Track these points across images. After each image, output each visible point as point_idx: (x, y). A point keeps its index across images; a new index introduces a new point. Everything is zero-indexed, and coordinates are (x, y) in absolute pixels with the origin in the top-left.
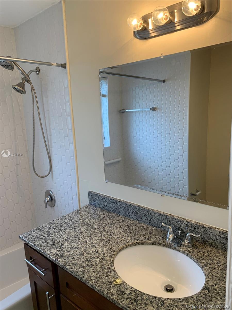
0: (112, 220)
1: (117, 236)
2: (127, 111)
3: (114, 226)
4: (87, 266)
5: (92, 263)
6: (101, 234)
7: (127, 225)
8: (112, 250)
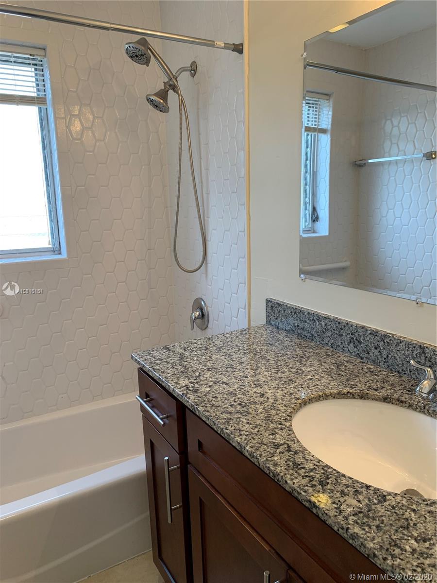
0: (306, 351)
1: (309, 377)
2: (370, 161)
3: (306, 360)
4: (238, 412)
5: (248, 409)
6: (277, 370)
7: (334, 362)
8: (293, 396)
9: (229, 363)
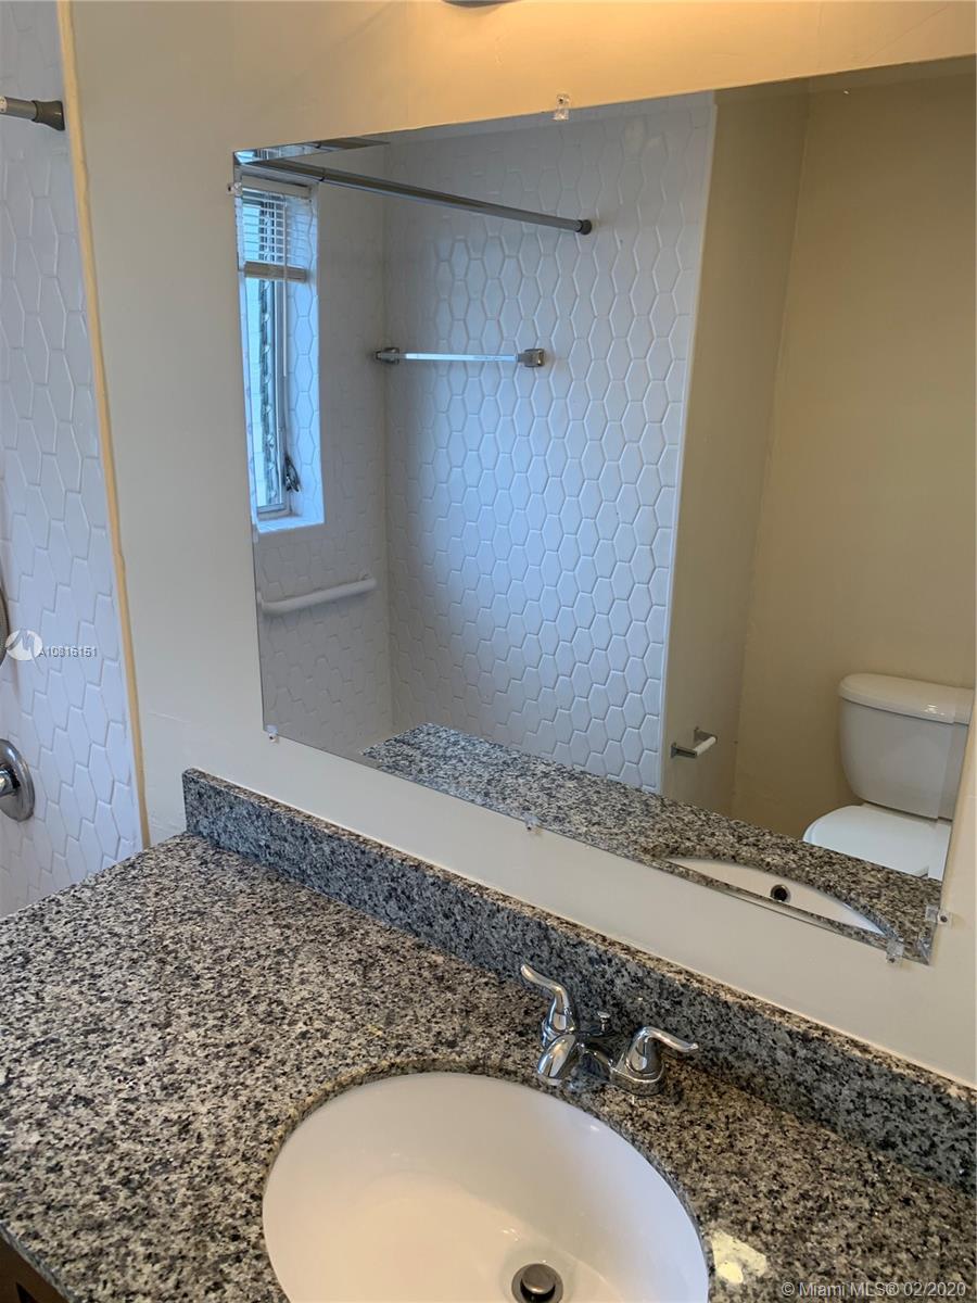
0: (288, 927)
1: (300, 1027)
2: (409, 356)
3: (292, 962)
4: (123, 1217)
5: (147, 1197)
6: (220, 1014)
7: (355, 957)
8: (262, 1115)
9: (92, 1009)
